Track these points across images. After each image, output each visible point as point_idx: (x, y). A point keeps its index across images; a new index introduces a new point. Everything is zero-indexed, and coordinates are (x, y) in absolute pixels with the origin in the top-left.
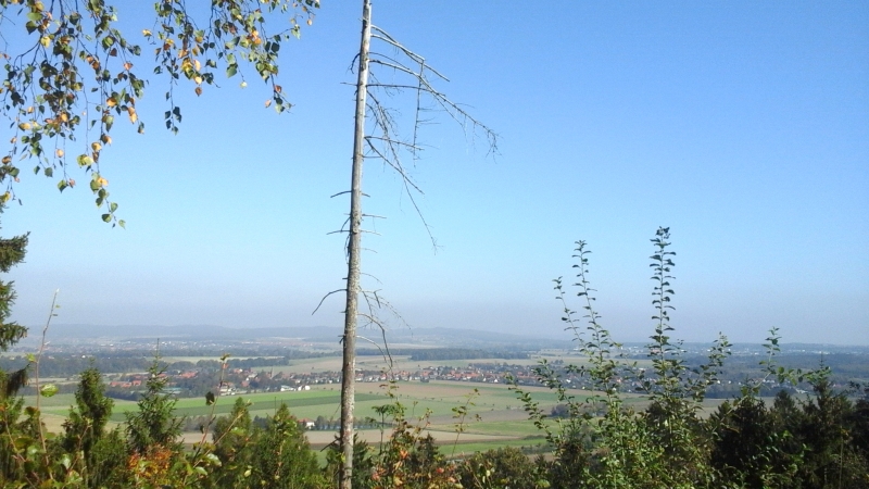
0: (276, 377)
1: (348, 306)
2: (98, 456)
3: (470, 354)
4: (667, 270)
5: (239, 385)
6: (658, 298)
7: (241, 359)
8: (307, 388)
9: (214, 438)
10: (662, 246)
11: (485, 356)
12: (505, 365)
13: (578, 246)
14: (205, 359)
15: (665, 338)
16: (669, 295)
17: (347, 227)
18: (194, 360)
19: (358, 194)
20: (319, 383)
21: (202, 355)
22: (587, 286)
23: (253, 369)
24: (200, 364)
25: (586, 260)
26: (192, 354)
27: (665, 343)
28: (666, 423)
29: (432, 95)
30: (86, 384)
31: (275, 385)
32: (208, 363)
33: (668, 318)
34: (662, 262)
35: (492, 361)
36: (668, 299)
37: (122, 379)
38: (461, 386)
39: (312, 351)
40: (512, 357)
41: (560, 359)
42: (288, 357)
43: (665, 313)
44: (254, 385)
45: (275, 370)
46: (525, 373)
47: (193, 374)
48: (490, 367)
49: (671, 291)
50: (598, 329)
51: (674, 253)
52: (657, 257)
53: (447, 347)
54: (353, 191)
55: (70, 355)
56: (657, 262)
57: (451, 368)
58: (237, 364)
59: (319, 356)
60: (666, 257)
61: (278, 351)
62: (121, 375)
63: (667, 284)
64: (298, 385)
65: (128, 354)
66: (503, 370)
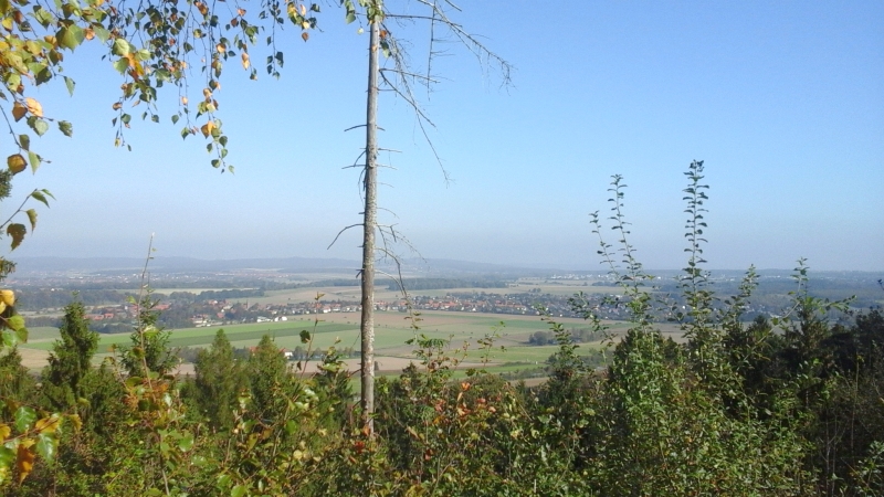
0: (252, 308)
1: (366, 240)
2: (86, 389)
3: (448, 284)
4: (700, 203)
5: (214, 317)
6: (691, 230)
7: (216, 290)
8: (284, 318)
9: (196, 369)
10: (696, 179)
11: (463, 285)
12: (483, 294)
13: (614, 180)
14: (178, 291)
15: (698, 271)
16: (702, 227)
17: (363, 161)
18: (168, 292)
19: (374, 129)
20: (296, 313)
21: (174, 287)
22: (622, 219)
23: (227, 301)
24: (174, 296)
25: (622, 194)
26: (165, 286)
27: (697, 274)
28: (697, 353)
29: (448, 26)
30: (70, 318)
31: (251, 316)
32: (181, 295)
33: (701, 251)
34: (695, 195)
35: (470, 290)
36: (700, 232)
37: (94, 312)
38: (438, 315)
39: (288, 282)
40: (490, 286)
41: (537, 287)
42: (263, 289)
43: (697, 246)
44: (230, 316)
45: (251, 302)
46: (503, 302)
47: (167, 306)
48: (467, 296)
49: (704, 225)
50: (633, 262)
51: (707, 187)
52: (691, 191)
53: (425, 277)
54: (368, 125)
55: (38, 289)
56: (691, 195)
57: (429, 298)
58: (211, 296)
59: (295, 287)
60: (699, 191)
61: (254, 283)
62: (92, 307)
63: (700, 217)
64: (275, 316)
65: (98, 287)
66: (481, 299)
